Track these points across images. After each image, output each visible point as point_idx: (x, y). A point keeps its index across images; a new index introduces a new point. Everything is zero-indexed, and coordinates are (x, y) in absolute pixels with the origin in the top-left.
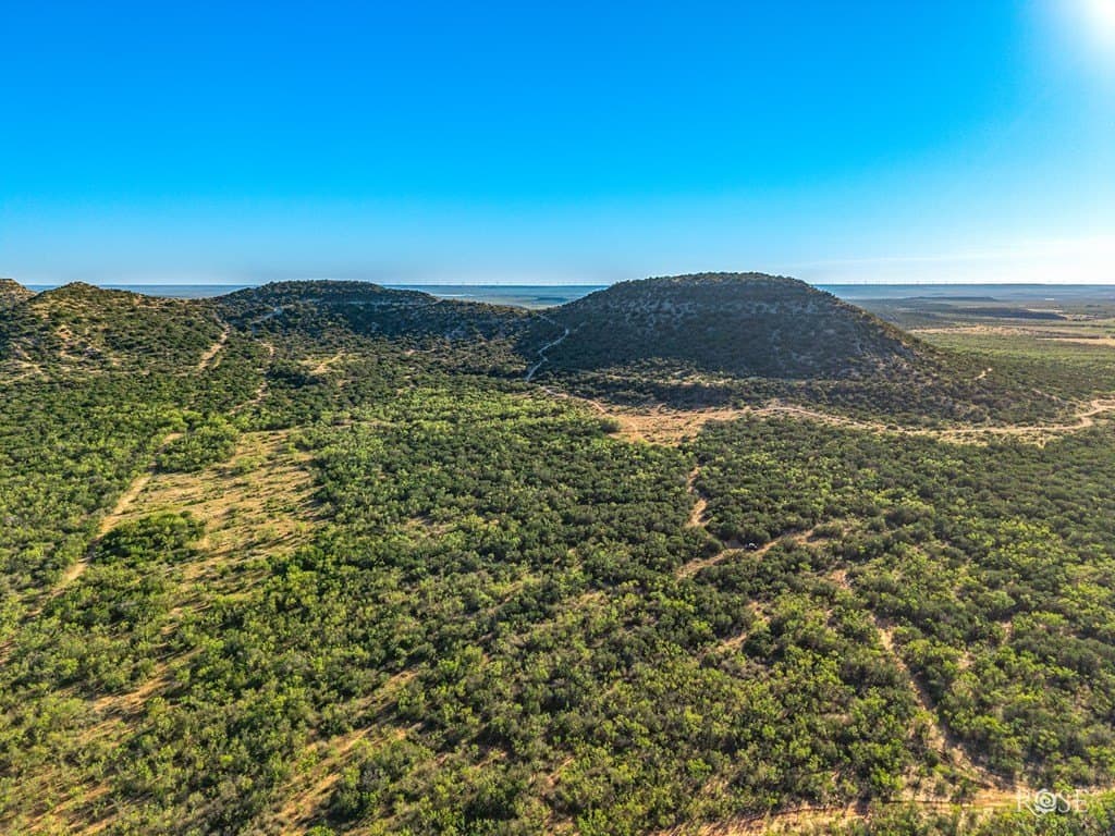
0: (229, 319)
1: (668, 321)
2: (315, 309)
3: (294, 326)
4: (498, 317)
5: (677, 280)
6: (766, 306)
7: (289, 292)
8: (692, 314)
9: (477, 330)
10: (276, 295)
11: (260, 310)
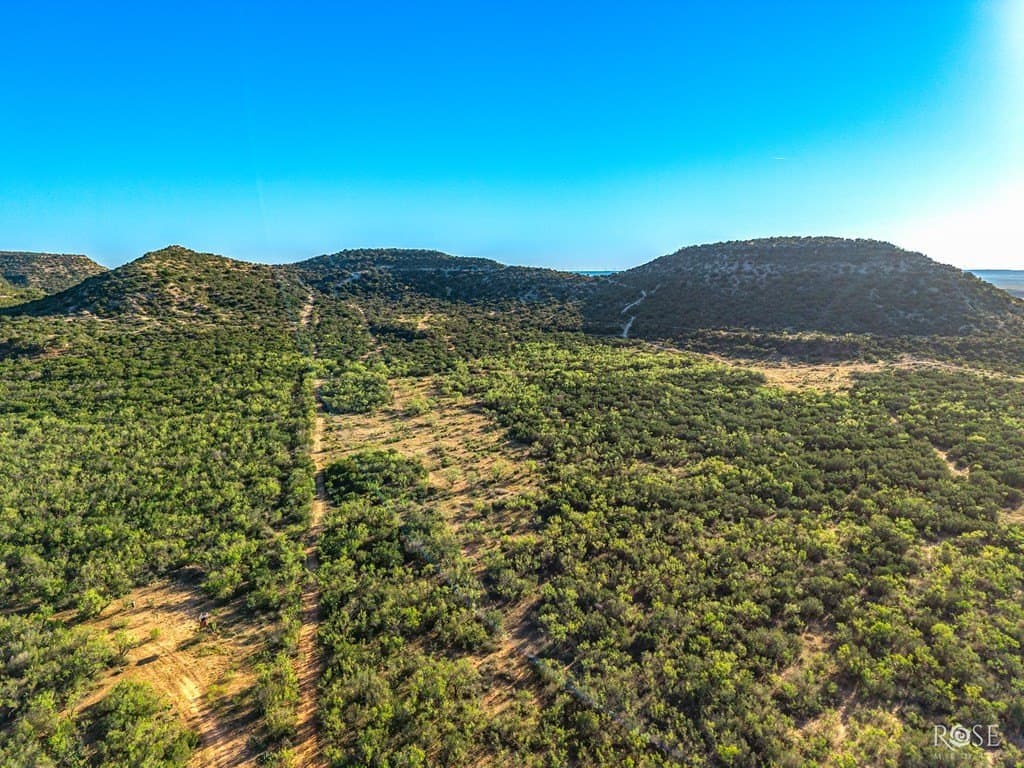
0: (312, 283)
1: (753, 281)
2: (390, 275)
3: (374, 290)
4: (568, 281)
5: (752, 243)
6: (853, 267)
7: (364, 259)
8: (776, 275)
9: (549, 294)
10: (351, 261)
11: (339, 275)
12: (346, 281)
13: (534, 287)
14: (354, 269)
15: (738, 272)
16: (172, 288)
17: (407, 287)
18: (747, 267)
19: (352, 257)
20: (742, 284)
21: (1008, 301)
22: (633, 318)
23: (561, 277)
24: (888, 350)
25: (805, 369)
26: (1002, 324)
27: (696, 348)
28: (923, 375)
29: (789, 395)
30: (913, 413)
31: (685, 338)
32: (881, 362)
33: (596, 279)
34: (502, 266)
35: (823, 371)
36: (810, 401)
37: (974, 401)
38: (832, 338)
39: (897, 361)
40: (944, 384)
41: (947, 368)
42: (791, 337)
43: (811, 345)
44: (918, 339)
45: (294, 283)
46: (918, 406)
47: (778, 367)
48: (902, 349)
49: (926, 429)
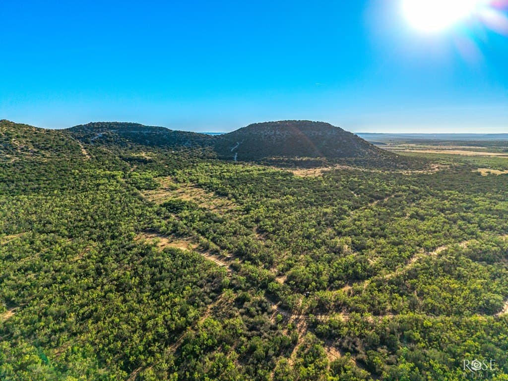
1: (281, 138)
3: (111, 142)
10: (96, 128)
11: (91, 135)
12: (96, 137)
13: (188, 140)
14: (98, 132)
15: (275, 135)
16: (14, 141)
17: (127, 140)
18: (278, 133)
19: (96, 126)
20: (277, 139)
21: (369, 145)
22: (237, 154)
23: (200, 135)
25: (305, 170)
26: (367, 153)
27: (265, 164)
28: (344, 170)
29: (304, 178)
30: (343, 181)
31: (260, 161)
32: (330, 167)
33: (215, 137)
34: (171, 131)
35: (312, 171)
36: (310, 179)
37: (362, 178)
38: (313, 159)
39: (335, 167)
40: (350, 173)
41: (351, 168)
42: (298, 159)
43: (306, 162)
44: (341, 159)
45: (70, 139)
46: (344, 179)
47: (296, 170)
48: (336, 162)
49: (347, 186)
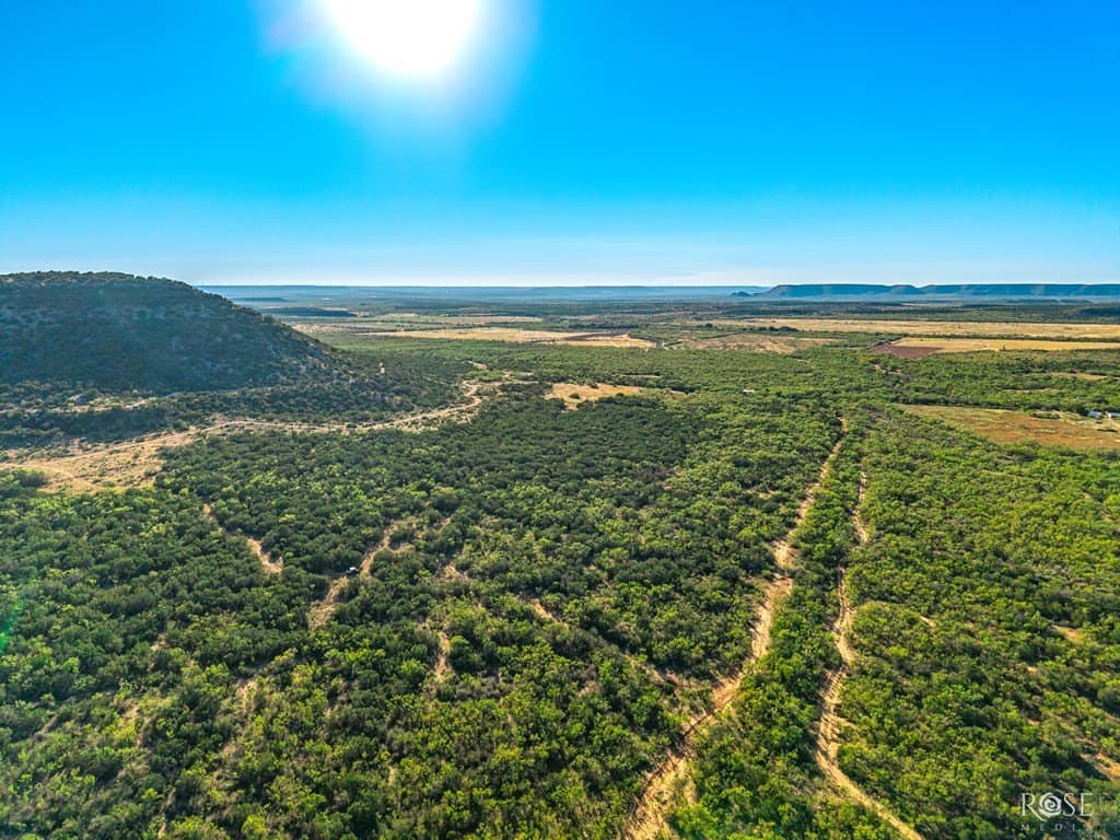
24: (199, 412)
25: (101, 453)
28: (236, 440)
29: (78, 503)
30: (226, 497)
32: (191, 430)
35: (125, 452)
36: (105, 506)
37: (289, 469)
39: (209, 425)
40: (257, 449)
42: (78, 409)
46: (231, 486)
48: (214, 408)
49: (239, 517)
